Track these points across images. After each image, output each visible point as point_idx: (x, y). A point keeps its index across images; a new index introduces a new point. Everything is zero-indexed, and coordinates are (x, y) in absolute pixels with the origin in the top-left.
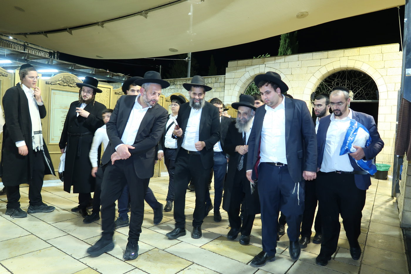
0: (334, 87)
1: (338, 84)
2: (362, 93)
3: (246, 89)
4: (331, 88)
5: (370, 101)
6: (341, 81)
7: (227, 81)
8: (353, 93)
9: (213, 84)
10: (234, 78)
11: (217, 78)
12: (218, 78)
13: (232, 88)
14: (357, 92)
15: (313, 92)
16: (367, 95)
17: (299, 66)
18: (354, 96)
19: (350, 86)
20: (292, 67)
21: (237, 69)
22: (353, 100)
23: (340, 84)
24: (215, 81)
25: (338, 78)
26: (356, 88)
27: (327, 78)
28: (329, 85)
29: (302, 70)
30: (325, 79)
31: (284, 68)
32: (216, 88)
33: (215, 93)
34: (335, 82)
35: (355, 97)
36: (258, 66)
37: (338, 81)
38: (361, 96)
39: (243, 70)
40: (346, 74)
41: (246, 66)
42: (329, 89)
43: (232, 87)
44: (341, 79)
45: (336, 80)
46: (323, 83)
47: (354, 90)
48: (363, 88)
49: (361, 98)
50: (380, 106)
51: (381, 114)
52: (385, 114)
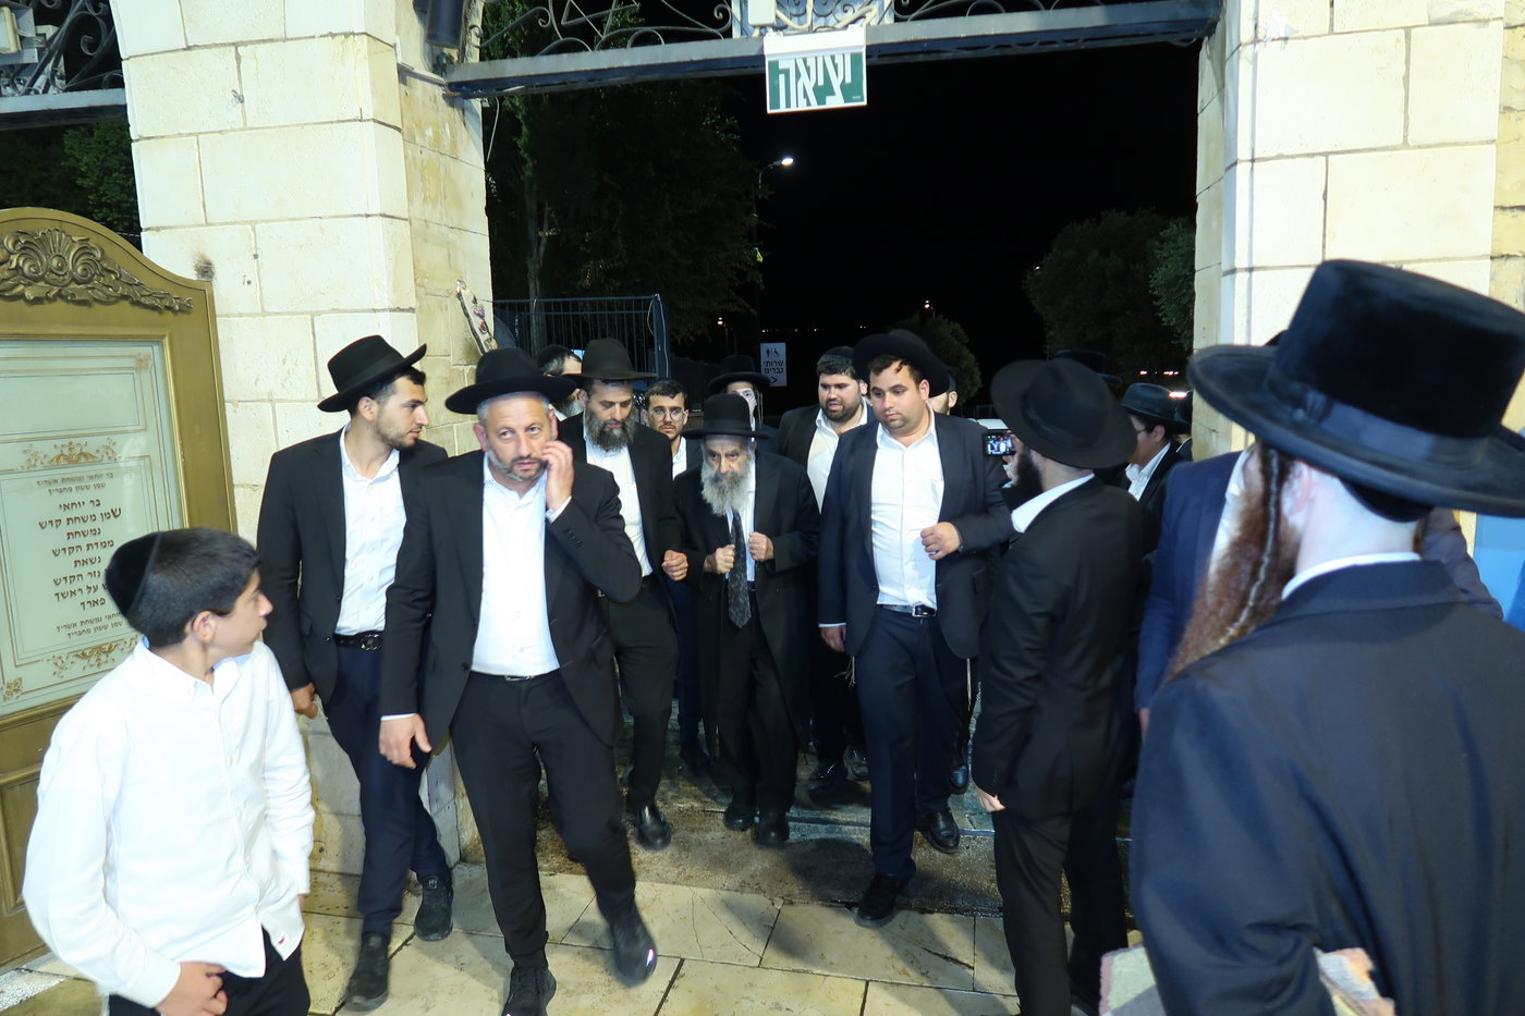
22: (899, 19)
50: (1256, 40)
51: (1280, 157)
52: (1326, 154)
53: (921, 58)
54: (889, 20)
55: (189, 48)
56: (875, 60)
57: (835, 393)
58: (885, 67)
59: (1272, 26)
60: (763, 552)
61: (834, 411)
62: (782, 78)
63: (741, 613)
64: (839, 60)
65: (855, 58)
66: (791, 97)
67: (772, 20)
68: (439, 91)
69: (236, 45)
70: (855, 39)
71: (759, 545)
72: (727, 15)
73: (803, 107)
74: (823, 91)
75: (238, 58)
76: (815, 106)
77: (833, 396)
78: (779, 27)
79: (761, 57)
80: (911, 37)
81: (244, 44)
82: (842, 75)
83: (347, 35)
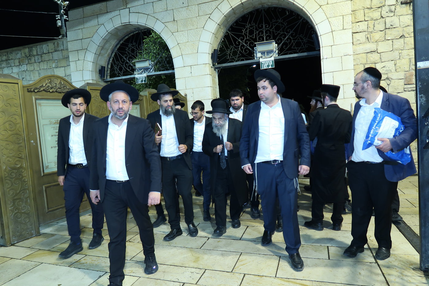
0: (246, 37)
1: (251, 32)
2: (290, 43)
3: (110, 58)
4: (242, 40)
5: (305, 54)
6: (256, 27)
7: (71, 46)
8: (277, 45)
9: (51, 54)
10: (81, 39)
11: (56, 43)
12: (58, 43)
13: (81, 57)
14: (282, 43)
15: (215, 50)
16: (298, 44)
17: (185, 5)
18: (278, 49)
19: (270, 33)
20: (173, 8)
21: (83, 23)
22: (279, 55)
23: (256, 32)
24: (54, 49)
25: (250, 23)
26: (281, 36)
27: (233, 24)
28: (238, 36)
29: (190, 10)
30: (231, 27)
31: (161, 10)
32: (57, 61)
33: (57, 69)
34: (246, 30)
35: (281, 51)
36: (117, 13)
37: (251, 27)
38: (290, 49)
39: (94, 22)
40: (262, 14)
41: (97, 15)
42: (239, 42)
43: (81, 55)
44: (256, 24)
45: (248, 26)
46: (228, 33)
47: (278, 40)
48: (292, 35)
49: (290, 52)
50: (323, 59)
51: (327, 73)
52: (333, 72)
53: (282, 60)
54: (277, 55)
55: (184, 67)
56: (275, 61)
57: (236, 102)
58: (277, 62)
59: (325, 57)
60: (229, 147)
61: (236, 106)
62: (262, 64)
63: (224, 165)
64: (270, 62)
65: (273, 61)
66: (264, 67)
67: (261, 56)
68: (213, 69)
69: (191, 66)
70: (273, 59)
71: (228, 145)
72: (254, 56)
73: (266, 68)
74: (268, 66)
75: (191, 68)
76: (267, 68)
77: (235, 103)
78: (262, 57)
79: (259, 62)
80: (280, 58)
81: (192, 66)
82: (271, 63)
83: (206, 64)
